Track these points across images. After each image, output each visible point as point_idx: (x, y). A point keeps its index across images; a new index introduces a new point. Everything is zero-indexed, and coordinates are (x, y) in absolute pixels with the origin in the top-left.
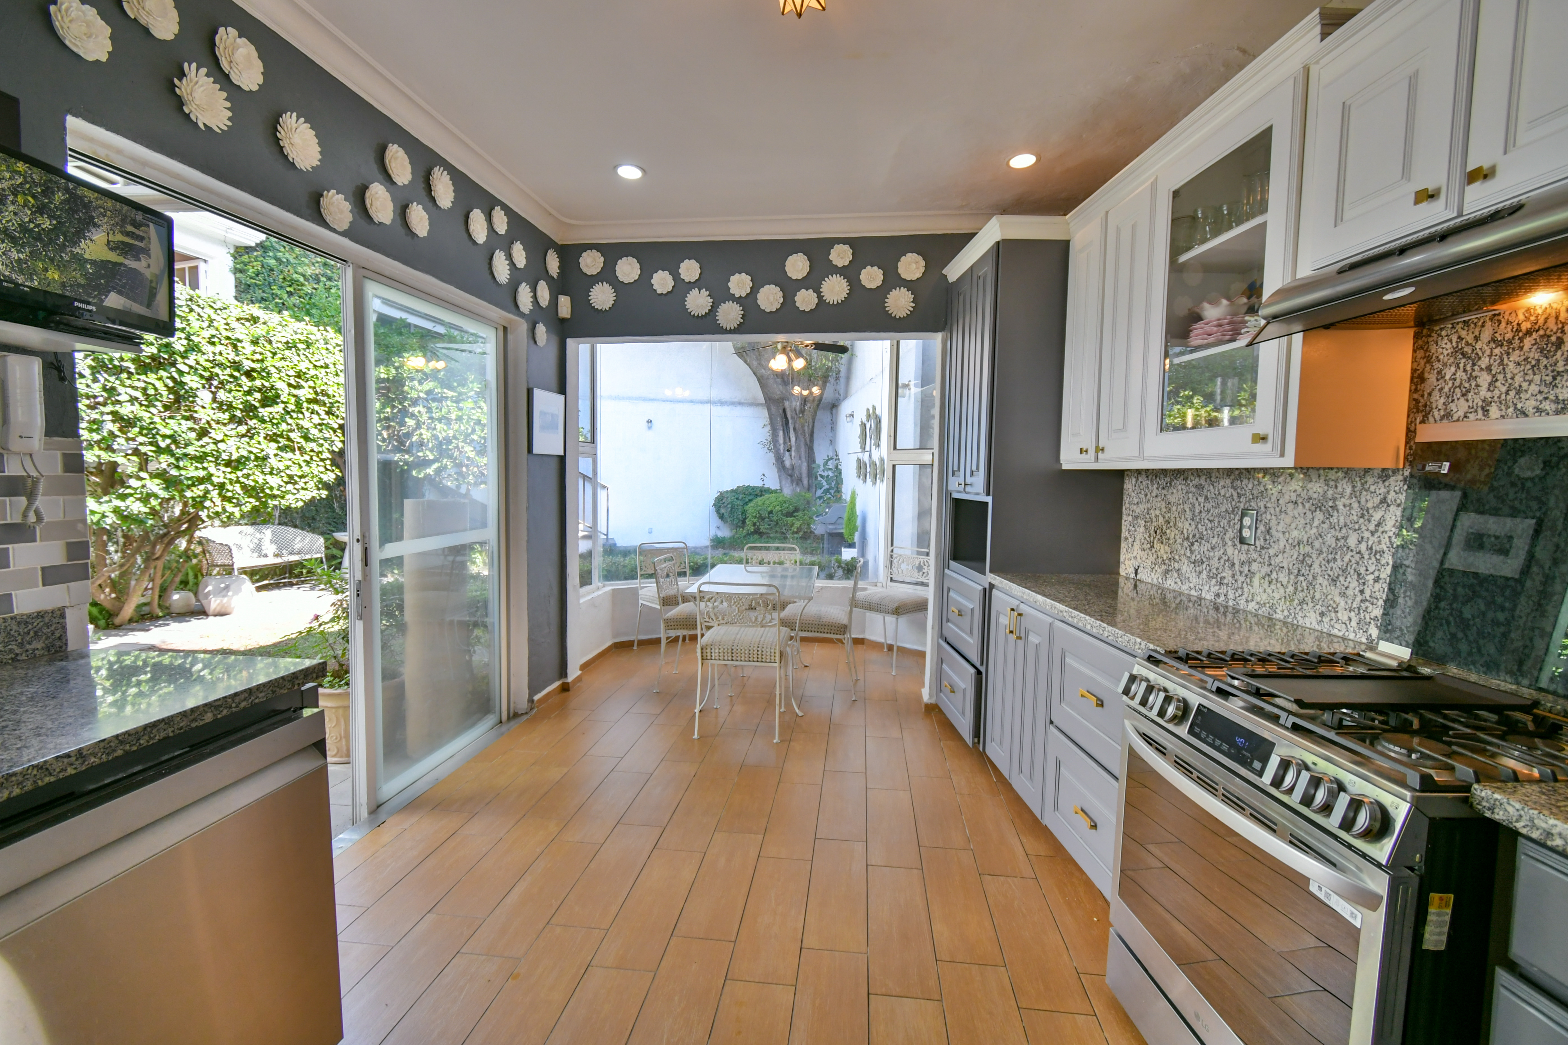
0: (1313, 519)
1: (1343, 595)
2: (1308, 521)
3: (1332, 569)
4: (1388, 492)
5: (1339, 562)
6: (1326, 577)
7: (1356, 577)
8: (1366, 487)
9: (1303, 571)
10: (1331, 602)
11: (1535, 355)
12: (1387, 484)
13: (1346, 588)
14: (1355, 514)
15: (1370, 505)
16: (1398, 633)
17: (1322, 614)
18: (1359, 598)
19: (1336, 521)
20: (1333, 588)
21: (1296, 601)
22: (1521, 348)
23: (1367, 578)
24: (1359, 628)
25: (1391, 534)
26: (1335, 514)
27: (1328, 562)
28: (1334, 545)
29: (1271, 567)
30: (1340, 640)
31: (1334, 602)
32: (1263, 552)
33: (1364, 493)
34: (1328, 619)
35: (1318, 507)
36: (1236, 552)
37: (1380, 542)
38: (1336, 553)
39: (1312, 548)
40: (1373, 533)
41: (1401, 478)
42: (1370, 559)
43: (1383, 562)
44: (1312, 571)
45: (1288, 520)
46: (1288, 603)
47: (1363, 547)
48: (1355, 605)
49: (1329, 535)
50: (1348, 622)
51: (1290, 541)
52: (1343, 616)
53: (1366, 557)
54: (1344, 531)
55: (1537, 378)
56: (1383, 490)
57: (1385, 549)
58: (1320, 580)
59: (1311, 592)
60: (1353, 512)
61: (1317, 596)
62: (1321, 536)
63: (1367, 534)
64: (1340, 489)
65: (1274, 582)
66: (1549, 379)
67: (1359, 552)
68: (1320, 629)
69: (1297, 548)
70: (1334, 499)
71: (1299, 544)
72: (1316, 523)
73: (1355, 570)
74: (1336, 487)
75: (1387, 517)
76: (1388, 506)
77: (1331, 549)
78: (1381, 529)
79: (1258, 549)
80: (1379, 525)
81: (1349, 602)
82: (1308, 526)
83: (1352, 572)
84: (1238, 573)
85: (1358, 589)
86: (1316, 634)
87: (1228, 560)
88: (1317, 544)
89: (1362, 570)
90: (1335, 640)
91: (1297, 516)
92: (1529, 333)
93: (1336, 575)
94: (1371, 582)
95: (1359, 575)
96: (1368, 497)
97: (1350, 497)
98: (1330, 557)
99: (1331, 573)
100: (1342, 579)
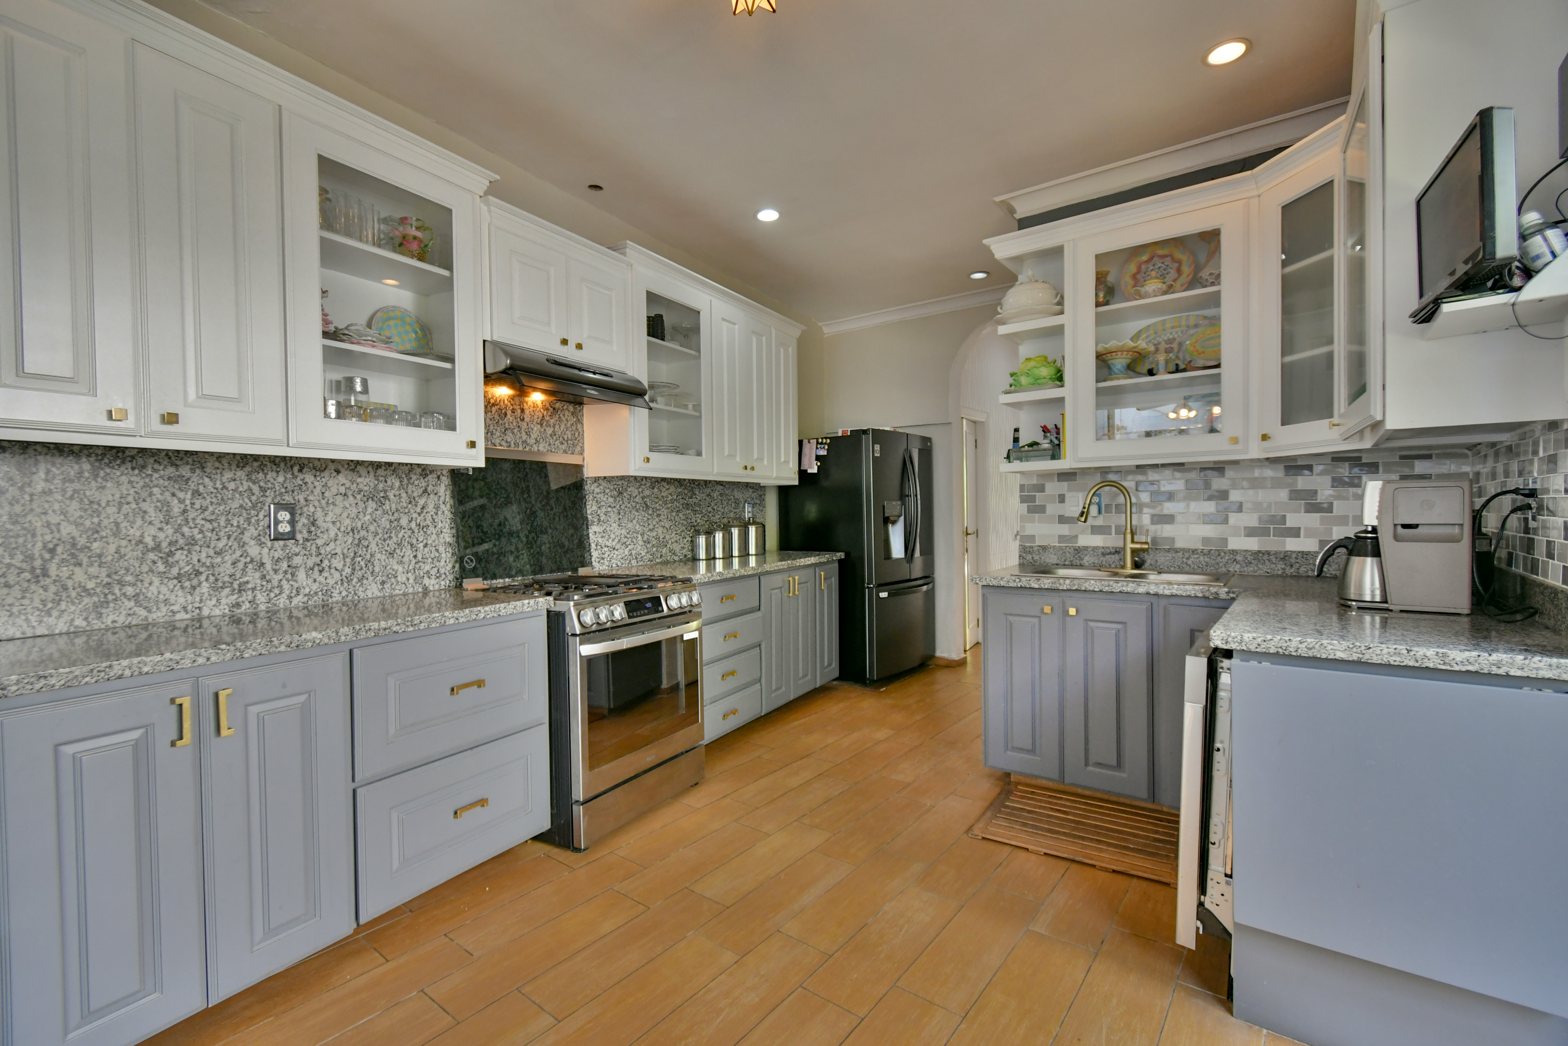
0: (366, 508)
1: (401, 563)
2: (361, 510)
3: (388, 545)
4: (428, 485)
5: (395, 539)
6: (384, 552)
7: (409, 547)
8: (412, 481)
9: (360, 552)
10: (391, 571)
11: (497, 417)
12: (426, 479)
13: (403, 557)
14: (404, 501)
15: (415, 494)
16: (443, 576)
17: (383, 583)
18: (414, 561)
19: (388, 508)
20: (391, 560)
21: (355, 580)
22: (491, 412)
23: (418, 546)
24: (416, 583)
25: (432, 513)
26: (387, 502)
27: (385, 540)
28: (388, 526)
29: (320, 557)
30: (402, 597)
31: (393, 570)
32: (309, 544)
33: (410, 486)
34: (389, 584)
35: (370, 497)
36: (266, 550)
37: (425, 520)
38: (391, 533)
39: (367, 531)
40: (419, 514)
41: (436, 476)
42: (419, 532)
43: (429, 533)
44: (369, 551)
45: (338, 510)
46: (346, 584)
47: (413, 525)
48: (411, 568)
49: (383, 519)
50: (406, 582)
51: (342, 529)
52: (402, 578)
53: (416, 531)
54: (396, 515)
55: (499, 429)
56: (424, 484)
57: (429, 524)
58: (378, 556)
59: (371, 568)
60: (402, 500)
61: (377, 569)
62: (375, 521)
63: (415, 515)
64: (389, 483)
65: (327, 569)
66: (503, 430)
67: (411, 529)
68: (382, 595)
69: (351, 534)
70: (385, 491)
71: (352, 530)
72: (369, 510)
73: (408, 542)
74: (386, 481)
75: (429, 502)
76: (429, 494)
77: (386, 530)
78: (425, 511)
79: (301, 542)
80: (423, 508)
81: (406, 567)
82: (362, 514)
83: (406, 544)
84: (271, 573)
85: (412, 555)
86: (379, 600)
87: (252, 561)
88: (372, 528)
89: (414, 541)
90: (397, 598)
91: (348, 506)
92: (494, 405)
93: (393, 549)
94: (422, 548)
95: (412, 545)
96: (414, 489)
97: (399, 489)
98: (386, 536)
99: (388, 549)
100: (398, 551)
